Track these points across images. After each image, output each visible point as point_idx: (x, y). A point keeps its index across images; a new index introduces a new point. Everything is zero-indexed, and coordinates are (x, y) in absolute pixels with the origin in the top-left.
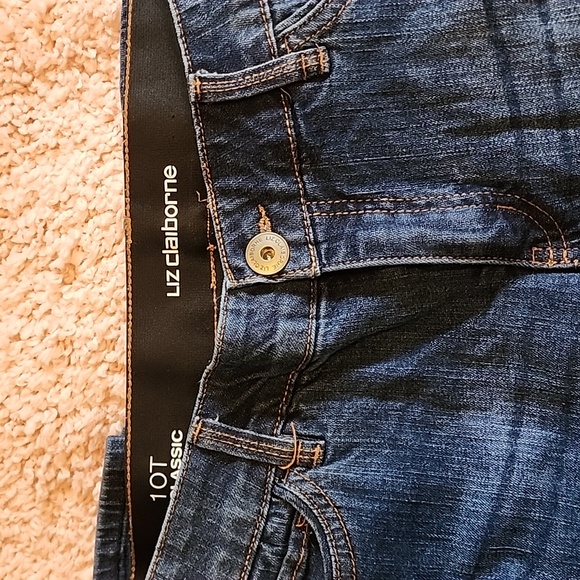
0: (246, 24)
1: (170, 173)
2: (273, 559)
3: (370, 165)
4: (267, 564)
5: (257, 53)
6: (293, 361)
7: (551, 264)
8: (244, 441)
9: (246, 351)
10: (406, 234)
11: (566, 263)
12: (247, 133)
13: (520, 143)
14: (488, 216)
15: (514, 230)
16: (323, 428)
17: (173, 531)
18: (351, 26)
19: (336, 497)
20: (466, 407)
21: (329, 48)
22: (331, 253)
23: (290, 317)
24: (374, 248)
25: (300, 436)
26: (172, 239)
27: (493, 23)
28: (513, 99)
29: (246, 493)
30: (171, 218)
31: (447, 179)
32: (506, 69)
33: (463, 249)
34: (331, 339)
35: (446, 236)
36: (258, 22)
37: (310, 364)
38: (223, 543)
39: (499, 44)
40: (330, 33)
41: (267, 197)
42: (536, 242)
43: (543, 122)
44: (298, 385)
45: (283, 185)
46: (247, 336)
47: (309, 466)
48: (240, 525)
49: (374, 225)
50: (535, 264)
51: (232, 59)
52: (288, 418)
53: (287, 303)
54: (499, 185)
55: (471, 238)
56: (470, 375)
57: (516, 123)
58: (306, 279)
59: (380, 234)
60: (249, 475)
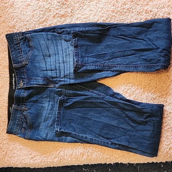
0: (20, 58)
1: (13, 74)
2: (23, 121)
3: (32, 75)
4: (22, 121)
5: (21, 62)
6: (23, 98)
7: (51, 87)
8: (19, 108)
9: (18, 96)
10: (34, 83)
11: (53, 86)
12: (20, 71)
13: (47, 72)
14: (43, 81)
15: (46, 82)
16: (28, 106)
17: (12, 118)
18: (30, 59)
19: (28, 114)
20: (43, 103)
21: (28, 61)
22: (27, 85)
23: (23, 92)
24: (31, 84)
25: (25, 107)
26: (14, 82)
27: (44, 59)
28: (46, 68)
29: (20, 114)
30: (14, 80)
31: (40, 77)
32: (46, 64)
33: (40, 85)
34: (27, 95)
35: (38, 83)
36: (21, 58)
37: (26, 98)
38: (17, 119)
39: (45, 62)
40: (28, 60)
41: (22, 78)
42: (49, 84)
43: (49, 70)
44: (25, 101)
45: (23, 77)
46: (17, 95)
47: (26, 111)
48: (19, 117)
49: (32, 81)
50: (49, 86)
51: (18, 63)
52: (24, 105)
53: (23, 91)
54: (45, 77)
55: (41, 83)
56: (44, 100)
57: (47, 70)
58: (24, 88)
59: (32, 83)
60: (20, 112)
